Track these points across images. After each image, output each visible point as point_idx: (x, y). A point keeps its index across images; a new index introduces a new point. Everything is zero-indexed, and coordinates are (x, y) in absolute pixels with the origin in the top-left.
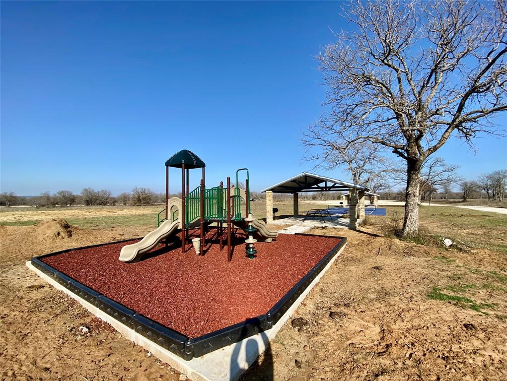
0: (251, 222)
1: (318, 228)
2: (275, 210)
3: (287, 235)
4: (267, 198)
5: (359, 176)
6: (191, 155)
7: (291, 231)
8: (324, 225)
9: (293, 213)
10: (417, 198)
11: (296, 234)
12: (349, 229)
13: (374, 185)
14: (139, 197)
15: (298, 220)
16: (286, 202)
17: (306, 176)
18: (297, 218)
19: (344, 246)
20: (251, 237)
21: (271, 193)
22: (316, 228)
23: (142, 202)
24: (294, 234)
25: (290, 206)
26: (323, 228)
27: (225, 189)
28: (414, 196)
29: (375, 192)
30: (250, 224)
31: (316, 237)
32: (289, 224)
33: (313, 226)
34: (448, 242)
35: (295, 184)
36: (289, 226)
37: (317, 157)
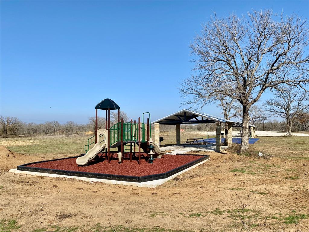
0: (152, 142)
1: (194, 152)
2: (161, 139)
3: (171, 155)
4: (155, 129)
5: (229, 111)
6: (112, 102)
7: (174, 153)
8: (198, 150)
9: (176, 143)
10: (247, 130)
11: (177, 154)
12: (216, 152)
13: (253, 116)
14: (4, 127)
15: (180, 147)
16: (170, 133)
17: (185, 112)
18: (179, 146)
19: (207, 160)
20: (151, 151)
21: (158, 125)
22: (192, 152)
23: (9, 133)
24: (176, 154)
25: (174, 137)
26: (197, 152)
27: (137, 124)
28: (246, 128)
29: (253, 123)
30: (151, 144)
31: (190, 156)
32: (173, 149)
33: (190, 151)
34: (261, 154)
35: (177, 118)
36: (172, 150)
37: (190, 102)
